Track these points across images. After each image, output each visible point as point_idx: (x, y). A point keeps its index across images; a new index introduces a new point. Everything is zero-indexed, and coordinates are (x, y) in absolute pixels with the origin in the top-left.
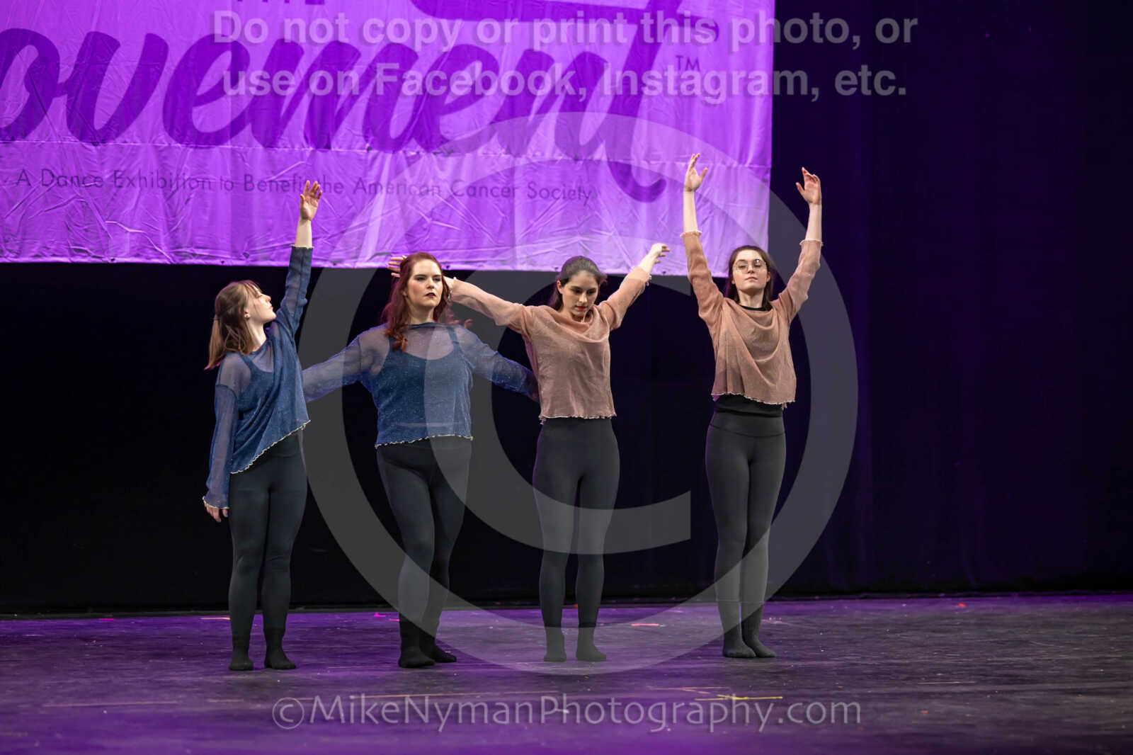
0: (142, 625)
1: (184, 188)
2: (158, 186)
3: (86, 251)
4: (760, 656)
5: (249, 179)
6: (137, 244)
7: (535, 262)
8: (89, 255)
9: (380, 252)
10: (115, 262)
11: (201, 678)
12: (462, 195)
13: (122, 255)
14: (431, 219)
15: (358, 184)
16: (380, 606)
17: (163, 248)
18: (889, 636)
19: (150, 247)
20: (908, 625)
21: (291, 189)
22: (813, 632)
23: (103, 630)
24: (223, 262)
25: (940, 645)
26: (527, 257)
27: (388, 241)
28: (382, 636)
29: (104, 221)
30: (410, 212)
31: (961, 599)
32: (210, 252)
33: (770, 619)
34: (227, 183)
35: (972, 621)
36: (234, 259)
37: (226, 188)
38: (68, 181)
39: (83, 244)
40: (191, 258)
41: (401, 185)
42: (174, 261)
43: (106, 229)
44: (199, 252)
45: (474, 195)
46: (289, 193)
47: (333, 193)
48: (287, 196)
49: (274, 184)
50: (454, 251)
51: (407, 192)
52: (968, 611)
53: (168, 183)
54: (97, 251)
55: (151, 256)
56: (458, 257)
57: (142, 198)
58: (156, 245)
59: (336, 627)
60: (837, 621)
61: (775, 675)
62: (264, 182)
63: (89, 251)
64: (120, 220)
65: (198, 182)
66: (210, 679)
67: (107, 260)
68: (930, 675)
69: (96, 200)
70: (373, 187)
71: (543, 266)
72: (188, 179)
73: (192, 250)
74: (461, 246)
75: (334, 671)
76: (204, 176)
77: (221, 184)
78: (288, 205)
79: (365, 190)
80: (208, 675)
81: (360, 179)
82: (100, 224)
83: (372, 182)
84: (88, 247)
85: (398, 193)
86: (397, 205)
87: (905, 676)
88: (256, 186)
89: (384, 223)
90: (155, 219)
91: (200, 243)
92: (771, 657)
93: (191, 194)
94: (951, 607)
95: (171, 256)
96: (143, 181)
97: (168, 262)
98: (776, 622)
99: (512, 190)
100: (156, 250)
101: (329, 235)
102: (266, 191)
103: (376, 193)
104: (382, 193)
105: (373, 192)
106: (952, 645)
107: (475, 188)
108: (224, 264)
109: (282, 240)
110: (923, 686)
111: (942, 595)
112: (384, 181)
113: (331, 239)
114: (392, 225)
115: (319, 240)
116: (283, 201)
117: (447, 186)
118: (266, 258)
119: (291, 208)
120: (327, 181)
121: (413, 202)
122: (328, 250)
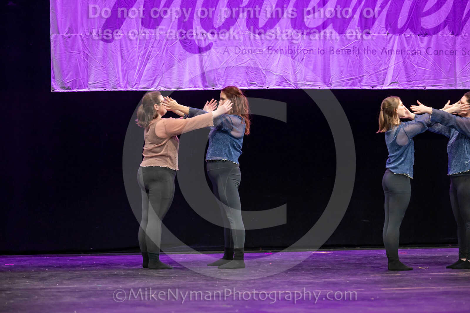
0: (285, 256)
1: (301, 53)
2: (289, 53)
3: (255, 84)
5: (331, 49)
6: (279, 80)
7: (466, 85)
8: (257, 85)
9: (394, 82)
10: (269, 88)
11: (312, 281)
12: (432, 54)
13: (272, 85)
14: (417, 66)
15: (383, 50)
17: (291, 82)
19: (285, 81)
21: (352, 52)
24: (320, 88)
26: (462, 83)
27: (397, 76)
29: (264, 70)
30: (407, 62)
32: (314, 83)
34: (321, 51)
36: (325, 86)
37: (321, 53)
38: (247, 52)
39: (254, 80)
40: (304, 86)
41: (403, 50)
42: (297, 87)
43: (264, 73)
44: (308, 83)
45: (437, 54)
47: (371, 54)
48: (350, 56)
49: (344, 51)
50: (428, 81)
51: (406, 53)
53: (294, 51)
54: (260, 84)
55: (286, 85)
56: (430, 83)
57: (281, 59)
58: (288, 80)
59: (375, 257)
62: (339, 50)
64: (271, 69)
65: (307, 51)
66: (316, 281)
67: (265, 87)
69: (260, 60)
70: (390, 51)
72: (303, 50)
73: (305, 83)
74: (431, 78)
75: (373, 277)
76: (310, 48)
77: (319, 51)
78: (350, 61)
79: (386, 53)
80: (315, 279)
81: (384, 48)
82: (262, 71)
83: (389, 49)
84: (256, 82)
85: (402, 53)
86: (401, 59)
88: (335, 52)
89: (396, 68)
90: (287, 68)
93: (304, 57)
95: (295, 86)
96: (281, 51)
97: (294, 88)
100: (288, 83)
101: (370, 74)
102: (340, 55)
103: (391, 54)
104: (394, 54)
105: (390, 54)
107: (437, 51)
109: (347, 77)
112: (395, 49)
113: (371, 76)
114: (399, 69)
115: (365, 77)
116: (348, 58)
117: (424, 50)
118: (340, 85)
119: (352, 62)
120: (368, 49)
121: (409, 58)
122: (370, 81)
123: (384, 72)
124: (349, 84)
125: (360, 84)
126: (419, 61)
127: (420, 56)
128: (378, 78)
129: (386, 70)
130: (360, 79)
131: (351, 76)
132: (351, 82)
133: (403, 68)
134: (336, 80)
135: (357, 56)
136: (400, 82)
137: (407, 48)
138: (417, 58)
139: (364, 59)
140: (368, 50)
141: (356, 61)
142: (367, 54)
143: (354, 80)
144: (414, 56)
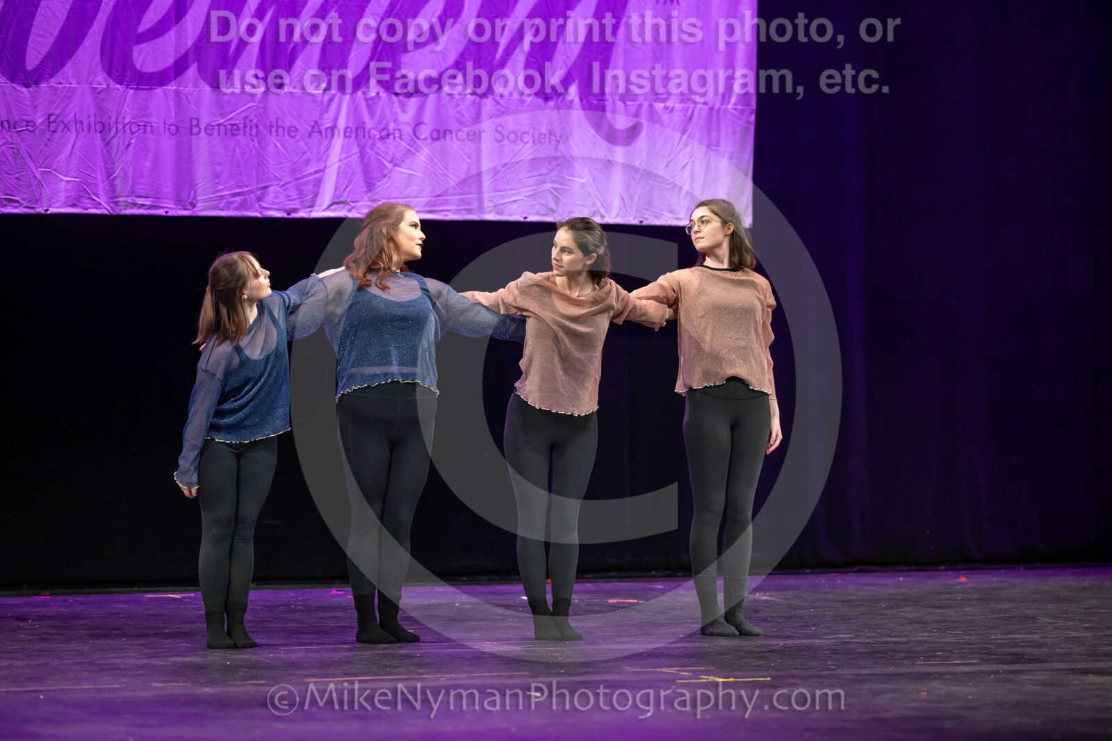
0: (81, 603)
1: (124, 132)
2: (96, 131)
3: (17, 201)
4: (743, 633)
5: (194, 122)
6: (73, 193)
7: (503, 211)
8: (21, 205)
9: (337, 201)
10: (49, 212)
11: (145, 661)
12: (425, 139)
13: (56, 205)
14: (392, 165)
15: (313, 127)
16: (338, 582)
17: (101, 197)
18: (885, 611)
19: (89, 196)
20: (907, 601)
21: (241, 132)
22: (803, 608)
23: (39, 609)
24: (167, 212)
25: (939, 622)
26: (494, 206)
27: (346, 189)
28: (339, 614)
29: (37, 169)
30: (369, 159)
31: (963, 572)
32: (152, 202)
33: (757, 594)
34: (172, 127)
35: (975, 596)
36: (179, 209)
37: (170, 132)
39: (14, 193)
40: (132, 208)
41: (360, 128)
42: (114, 211)
43: (39, 177)
44: (140, 201)
45: (438, 138)
46: (240, 138)
47: (287, 137)
48: (237, 140)
49: (222, 128)
50: (418, 200)
51: (367, 136)
52: (970, 585)
53: (107, 127)
54: (29, 202)
55: (89, 206)
57: (79, 144)
58: (94, 194)
59: (290, 605)
60: (830, 596)
61: (764, 654)
62: (213, 126)
63: (20, 201)
64: (54, 167)
65: (139, 125)
66: (154, 661)
67: (41, 210)
68: (930, 654)
69: (28, 146)
70: (329, 130)
71: (510, 215)
72: (128, 124)
73: (133, 200)
74: (424, 194)
75: (286, 652)
76: (145, 119)
77: (165, 128)
78: (238, 151)
79: (321, 134)
80: (152, 657)
81: (316, 122)
82: (33, 173)
83: (329, 125)
84: (21, 197)
85: (357, 136)
86: (355, 149)
87: (902, 655)
88: (203, 130)
89: (342, 169)
90: (91, 165)
91: (143, 193)
92: (757, 635)
93: (130, 140)
94: (951, 581)
95: (110, 207)
96: (79, 125)
97: (108, 213)
98: (765, 598)
99: (477, 133)
100: (93, 200)
101: (282, 183)
102: (214, 136)
103: (333, 136)
104: (339, 136)
105: (329, 135)
106: (953, 621)
107: (438, 132)
108: (168, 214)
109: (231, 188)
110: (921, 667)
111: (943, 568)
112: (342, 124)
113: (284, 188)
114: (350, 171)
115: (271, 188)
116: (233, 145)
117: (408, 130)
118: (214, 208)
119: (241, 153)
120: (280, 124)
121: (373, 146)
122: (282, 199)
123: (315, 178)
124: (235, 205)
125: (260, 205)
126: (396, 155)
127: (400, 144)
128: (300, 192)
129: (321, 174)
130: (259, 193)
131: (240, 187)
132: (238, 199)
133: (359, 169)
134: (205, 195)
135: (253, 140)
136: (353, 202)
137: (369, 124)
138: (391, 147)
139: (271, 148)
140: (278, 127)
141: (251, 152)
142: (277, 135)
143: (247, 197)
144: (385, 143)
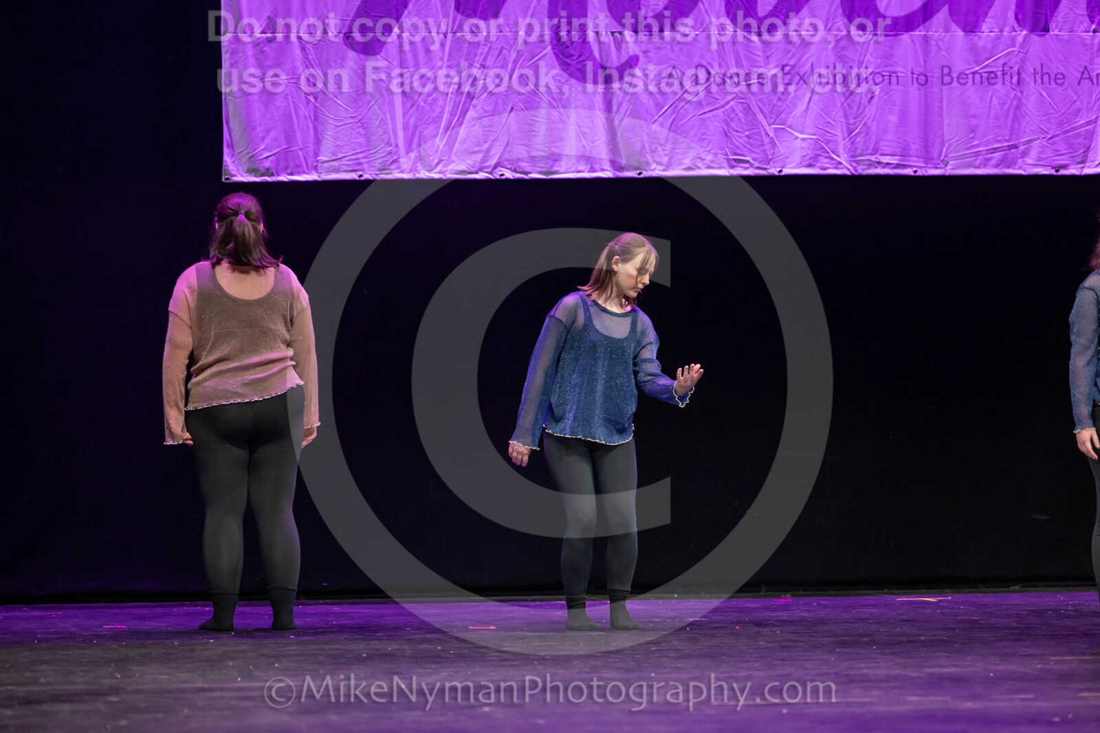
0: (825, 606)
3: (747, 162)
5: (946, 71)
8: (752, 165)
10: (783, 174)
11: (898, 672)
13: (791, 166)
15: (1081, 74)
17: (842, 156)
19: (827, 155)
21: (1000, 80)
23: (779, 614)
24: (915, 172)
29: (769, 125)
32: (900, 160)
34: (920, 77)
36: (930, 168)
39: (744, 153)
40: (876, 168)
42: (856, 171)
43: (772, 134)
44: (885, 159)
46: (998, 87)
47: (1053, 85)
48: (994, 90)
49: (977, 76)
54: (760, 162)
55: (827, 165)
57: (816, 98)
58: (833, 152)
59: (1060, 610)
62: (967, 74)
63: (751, 161)
64: (789, 124)
66: (910, 673)
67: (774, 171)
69: (759, 100)
73: (877, 158)
76: (890, 69)
78: (995, 101)
79: (1092, 81)
80: (906, 668)
81: (1084, 68)
82: (765, 130)
84: (751, 156)
88: (955, 80)
90: (831, 121)
91: (887, 150)
95: (852, 166)
97: (848, 173)
100: (833, 159)
101: (1049, 136)
102: (968, 85)
108: (917, 174)
109: (988, 143)
113: (1051, 141)
115: (1036, 142)
116: (990, 96)
118: (968, 166)
119: (999, 104)
120: (1045, 71)
122: (1049, 154)
123: (1087, 130)
124: (993, 162)
125: (1024, 162)
128: (1070, 146)
129: (1090, 126)
130: (1022, 147)
131: (998, 142)
132: (997, 155)
134: (958, 151)
135: (1014, 89)
139: (1034, 97)
140: (1043, 74)
141: (1010, 102)
142: (1042, 83)
143: (1008, 152)
